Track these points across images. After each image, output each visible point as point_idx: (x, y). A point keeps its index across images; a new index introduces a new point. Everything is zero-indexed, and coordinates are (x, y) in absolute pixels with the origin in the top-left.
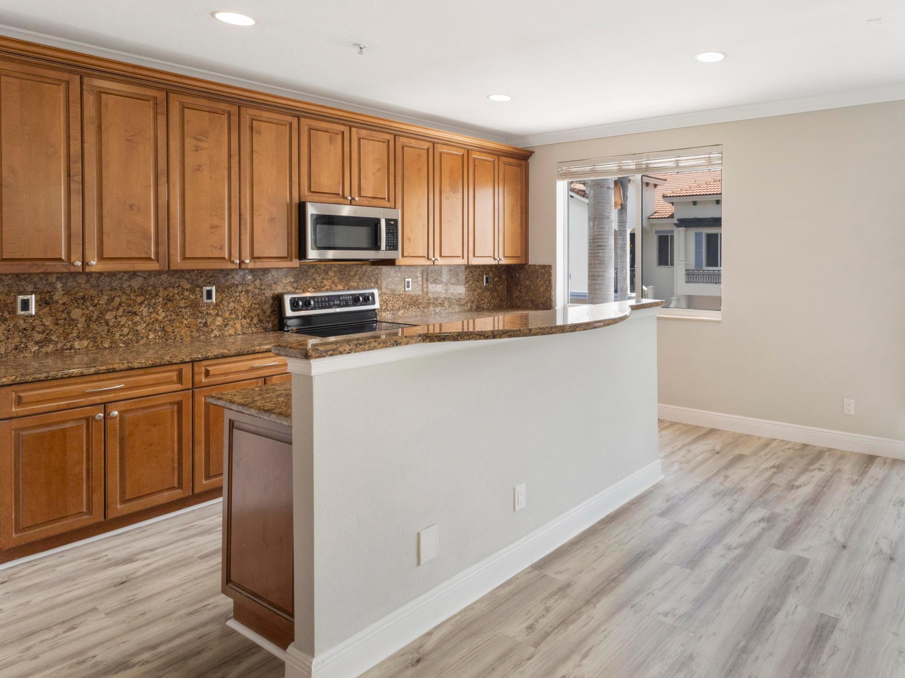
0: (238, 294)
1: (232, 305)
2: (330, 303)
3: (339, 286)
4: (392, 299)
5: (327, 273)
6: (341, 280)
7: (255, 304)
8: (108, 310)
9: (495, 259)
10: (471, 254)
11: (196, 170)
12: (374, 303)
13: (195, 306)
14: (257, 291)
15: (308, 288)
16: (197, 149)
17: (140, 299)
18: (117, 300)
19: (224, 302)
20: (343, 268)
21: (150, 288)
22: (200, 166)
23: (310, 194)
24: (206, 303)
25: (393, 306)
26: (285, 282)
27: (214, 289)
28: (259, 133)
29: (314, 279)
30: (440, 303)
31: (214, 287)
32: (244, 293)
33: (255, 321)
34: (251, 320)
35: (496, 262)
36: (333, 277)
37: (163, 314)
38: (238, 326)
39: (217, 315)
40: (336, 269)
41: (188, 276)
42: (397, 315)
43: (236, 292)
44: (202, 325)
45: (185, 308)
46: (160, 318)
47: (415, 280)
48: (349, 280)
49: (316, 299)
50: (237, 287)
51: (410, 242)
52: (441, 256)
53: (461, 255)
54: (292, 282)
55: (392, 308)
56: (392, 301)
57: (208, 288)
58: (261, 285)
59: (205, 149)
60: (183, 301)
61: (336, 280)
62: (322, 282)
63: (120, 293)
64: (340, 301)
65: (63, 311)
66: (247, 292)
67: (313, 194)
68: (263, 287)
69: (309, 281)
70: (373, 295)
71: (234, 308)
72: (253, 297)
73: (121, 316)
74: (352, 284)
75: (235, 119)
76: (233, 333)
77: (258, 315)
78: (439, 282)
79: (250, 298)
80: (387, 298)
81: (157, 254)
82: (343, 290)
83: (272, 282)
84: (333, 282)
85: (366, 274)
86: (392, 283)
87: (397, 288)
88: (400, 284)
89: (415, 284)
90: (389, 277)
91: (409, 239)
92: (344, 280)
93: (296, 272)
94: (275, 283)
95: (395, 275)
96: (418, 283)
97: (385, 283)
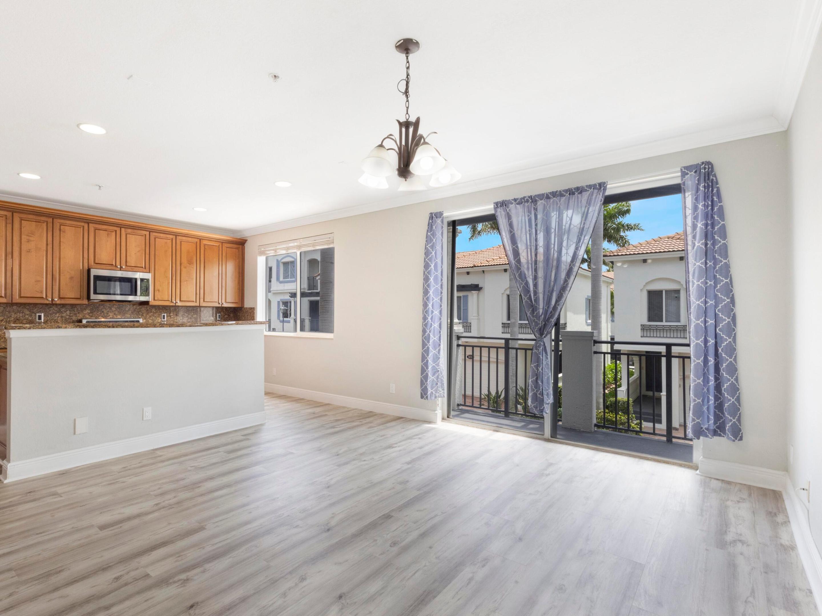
0: (56, 318)
3: (118, 316)
5: (111, 309)
6: (120, 313)
9: (219, 304)
10: (202, 300)
11: (28, 252)
14: (68, 317)
15: (99, 316)
16: (29, 241)
19: (48, 322)
20: (121, 307)
21: (7, 313)
22: (30, 250)
23: (95, 264)
24: (38, 322)
26: (85, 313)
28: (64, 232)
29: (103, 312)
31: (43, 314)
32: (59, 318)
35: (220, 306)
36: (115, 311)
40: (117, 307)
41: (28, 307)
43: (55, 317)
48: (125, 314)
51: (159, 292)
52: (180, 300)
53: (195, 301)
54: (89, 313)
57: (40, 314)
58: (70, 314)
59: (33, 241)
60: (25, 320)
61: (117, 313)
62: (108, 314)
66: (62, 317)
67: (97, 265)
68: (71, 315)
69: (99, 313)
70: (138, 321)
72: (65, 320)
74: (126, 315)
75: (51, 225)
78: (185, 316)
79: (64, 321)
81: (6, 294)
82: (121, 318)
83: (77, 313)
84: (115, 314)
85: (136, 310)
86: (153, 315)
87: (156, 319)
88: (158, 317)
89: (169, 317)
90: (151, 312)
91: (159, 290)
92: (121, 313)
93: (92, 308)
94: (79, 313)
95: (155, 311)
96: (170, 316)
97: (148, 315)
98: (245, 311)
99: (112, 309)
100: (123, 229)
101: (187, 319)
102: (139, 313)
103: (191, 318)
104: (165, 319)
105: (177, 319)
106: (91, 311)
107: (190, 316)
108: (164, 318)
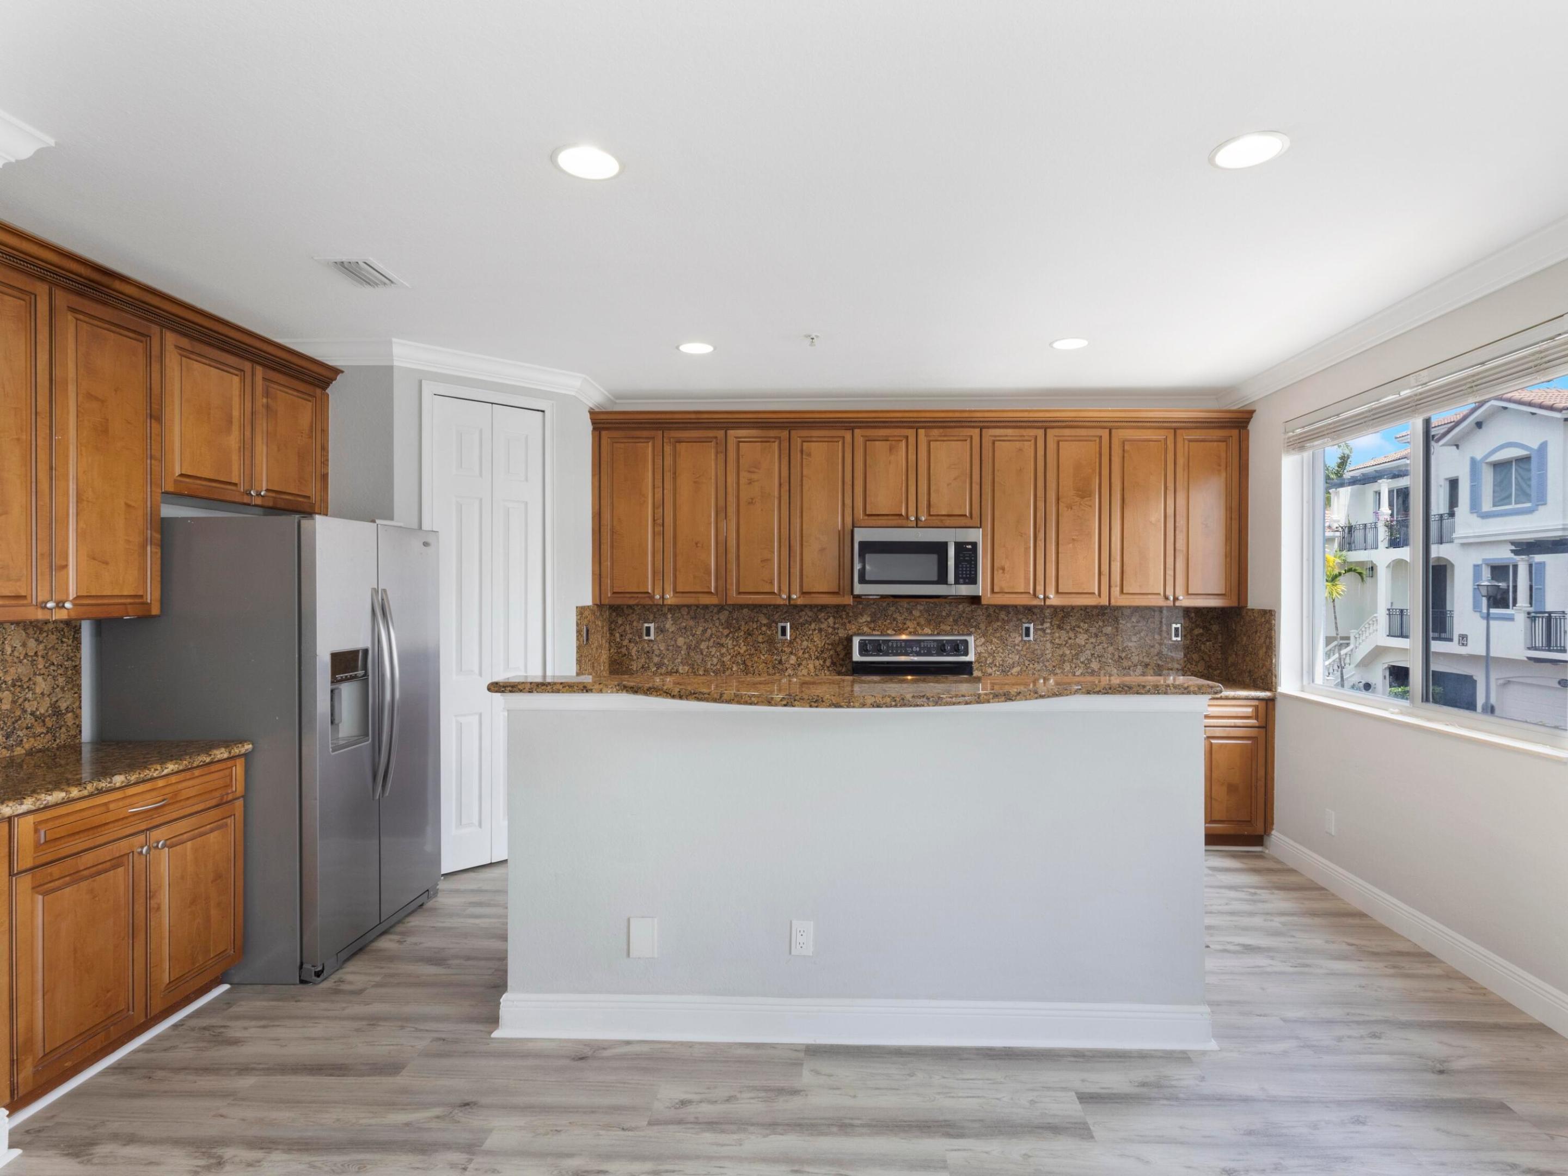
0: (811, 632)
1: (805, 643)
2: (908, 649)
3: (926, 629)
4: (1001, 651)
5: (911, 613)
6: (929, 622)
7: (828, 644)
8: (703, 641)
9: (1167, 598)
10: (1116, 591)
11: (749, 503)
12: (966, 654)
13: (771, 641)
14: (830, 630)
15: (886, 629)
16: (750, 482)
17: (726, 632)
18: (709, 631)
19: (797, 640)
20: (932, 607)
21: (734, 621)
22: (752, 499)
23: (866, 517)
24: (781, 640)
25: (1003, 661)
26: (861, 621)
28: (809, 455)
29: (895, 619)
30: (1082, 663)
31: (789, 624)
32: (817, 631)
33: (828, 663)
34: (824, 662)
35: (1170, 603)
36: (919, 617)
37: (744, 648)
38: (811, 666)
39: (791, 653)
40: (922, 608)
41: (765, 611)
42: (1009, 673)
43: (809, 630)
44: (777, 662)
45: (762, 643)
46: (742, 651)
47: (1040, 627)
48: (940, 622)
49: (890, 644)
50: (810, 625)
51: (1003, 572)
52: (1057, 592)
53: (1097, 592)
54: (868, 622)
55: (1001, 663)
56: (1002, 653)
57: (783, 624)
58: (835, 623)
59: (757, 480)
60: (761, 636)
61: (922, 621)
62: (905, 624)
63: (711, 625)
64: (920, 647)
65: (672, 639)
66: (820, 630)
67: (870, 518)
68: (837, 626)
69: (889, 622)
70: (966, 642)
71: (808, 647)
72: (826, 636)
73: (712, 647)
74: (943, 627)
75: (785, 444)
76: (806, 674)
77: (831, 656)
78: (1081, 630)
79: (824, 637)
80: (994, 649)
81: (716, 588)
82: (931, 635)
83: (846, 621)
84: (918, 624)
85: (964, 615)
86: (1003, 628)
87: (1009, 636)
88: (1015, 630)
89: (1039, 632)
90: (998, 620)
91: (1003, 569)
92: (933, 622)
93: (874, 610)
94: (850, 622)
95: (1006, 618)
96: (1044, 630)
97: (991, 628)
98: (1248, 619)
99: (914, 612)
100: (921, 432)
101: (1086, 636)
102: (969, 621)
103: (1096, 636)
104: (1031, 638)
105: (1060, 638)
106: (872, 617)
107: (1093, 630)
108: (1028, 635)
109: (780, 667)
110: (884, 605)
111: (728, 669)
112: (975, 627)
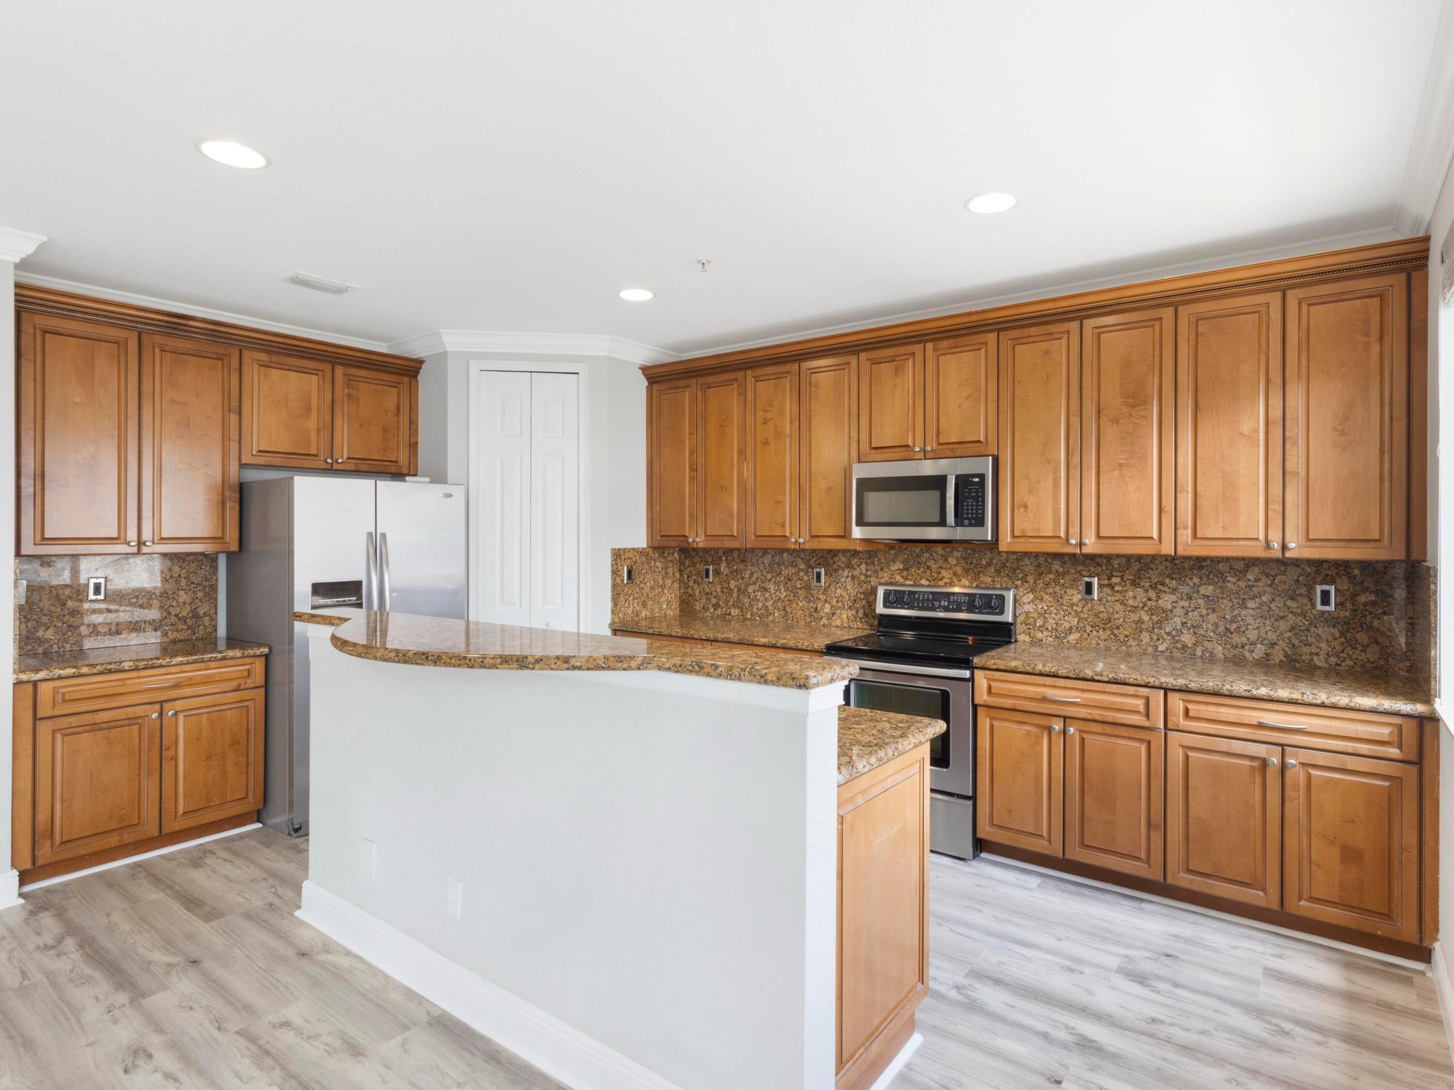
0: (844, 579)
1: (839, 591)
2: (935, 603)
3: (963, 580)
4: (1055, 611)
5: (946, 560)
6: (967, 571)
7: (861, 593)
8: (750, 584)
11: (765, 443)
12: (1002, 612)
13: (808, 588)
14: (863, 578)
15: (921, 579)
16: (766, 422)
17: (769, 576)
18: (755, 574)
19: (832, 587)
21: (776, 566)
22: (767, 439)
24: (817, 586)
25: (1057, 624)
26: (893, 569)
27: (823, 571)
28: (817, 387)
29: (929, 568)
30: (1168, 634)
32: (850, 579)
33: (861, 614)
34: (857, 613)
36: (955, 565)
37: (784, 594)
38: (844, 616)
39: (826, 601)
40: (959, 554)
41: (802, 555)
42: (1065, 641)
43: (843, 577)
44: (813, 610)
45: (800, 589)
46: (782, 597)
47: (1106, 582)
48: (979, 572)
49: (917, 596)
50: (843, 571)
54: (901, 570)
55: (1054, 626)
56: (1056, 614)
57: (818, 570)
58: (867, 570)
60: (799, 582)
61: (959, 571)
62: (940, 573)
63: (756, 569)
64: (949, 602)
65: (725, 581)
66: (853, 577)
67: (876, 451)
68: (869, 573)
69: (922, 569)
70: (1002, 598)
71: (841, 595)
72: (858, 584)
73: (757, 591)
76: (839, 625)
77: (864, 607)
78: (1166, 589)
79: (856, 586)
80: (1045, 608)
81: (738, 532)
83: (879, 568)
84: (955, 574)
85: (1008, 564)
86: (1057, 583)
87: (1065, 592)
88: (1072, 587)
89: (1105, 589)
90: (1050, 572)
91: (1025, 506)
92: (971, 571)
93: (906, 557)
94: (882, 569)
95: (1061, 570)
96: (1112, 587)
97: (1041, 581)
99: (949, 560)
100: (929, 346)
101: (1173, 598)
102: (1013, 573)
103: (1190, 598)
104: (1095, 596)
105: (1135, 598)
106: (904, 565)
107: (1185, 589)
108: (1090, 592)
109: (816, 615)
110: (918, 550)
111: (770, 614)
112: (1021, 579)
